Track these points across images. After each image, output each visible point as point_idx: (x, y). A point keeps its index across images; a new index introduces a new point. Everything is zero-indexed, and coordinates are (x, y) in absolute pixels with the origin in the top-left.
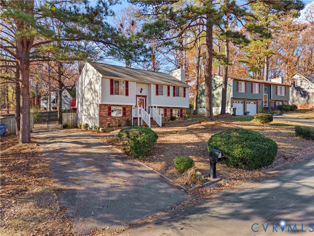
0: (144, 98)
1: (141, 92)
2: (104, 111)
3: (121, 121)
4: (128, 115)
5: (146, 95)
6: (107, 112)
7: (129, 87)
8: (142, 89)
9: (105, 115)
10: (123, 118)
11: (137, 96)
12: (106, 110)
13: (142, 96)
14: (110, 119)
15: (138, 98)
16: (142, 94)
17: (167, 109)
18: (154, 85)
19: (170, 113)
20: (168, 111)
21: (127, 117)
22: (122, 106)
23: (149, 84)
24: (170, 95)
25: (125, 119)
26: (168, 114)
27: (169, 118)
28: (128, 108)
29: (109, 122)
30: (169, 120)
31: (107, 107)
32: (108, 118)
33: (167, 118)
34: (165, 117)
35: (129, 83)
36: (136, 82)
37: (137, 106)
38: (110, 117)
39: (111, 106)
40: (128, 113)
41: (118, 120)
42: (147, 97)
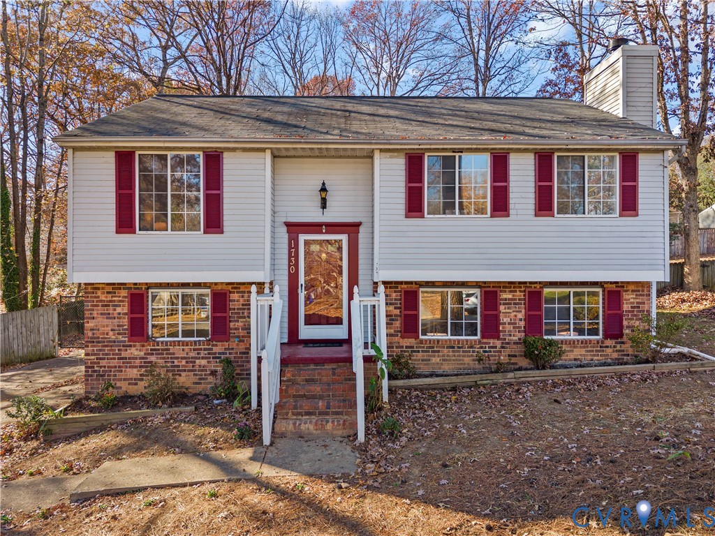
0: (344, 238)
1: (324, 205)
2: (108, 316)
3: (204, 362)
5: (357, 220)
6: (125, 321)
7: (226, 183)
8: (324, 189)
9: (112, 336)
10: (216, 349)
11: (294, 228)
12: (119, 310)
13: (329, 225)
14: (142, 354)
15: (302, 238)
16: (330, 216)
17: (498, 290)
18: (391, 157)
19: (520, 316)
20: (508, 303)
21: (237, 340)
22: (209, 287)
23: (370, 156)
24: (511, 206)
25: (223, 353)
26: (506, 320)
27: (515, 346)
28: (244, 292)
29: (135, 371)
30: (515, 356)
31: (124, 293)
32: (129, 351)
33: (503, 347)
34: (485, 341)
35: (225, 161)
36: (271, 149)
37: (302, 280)
38: (143, 346)
39: (148, 289)
40: (240, 324)
41: (182, 358)
42: (361, 229)
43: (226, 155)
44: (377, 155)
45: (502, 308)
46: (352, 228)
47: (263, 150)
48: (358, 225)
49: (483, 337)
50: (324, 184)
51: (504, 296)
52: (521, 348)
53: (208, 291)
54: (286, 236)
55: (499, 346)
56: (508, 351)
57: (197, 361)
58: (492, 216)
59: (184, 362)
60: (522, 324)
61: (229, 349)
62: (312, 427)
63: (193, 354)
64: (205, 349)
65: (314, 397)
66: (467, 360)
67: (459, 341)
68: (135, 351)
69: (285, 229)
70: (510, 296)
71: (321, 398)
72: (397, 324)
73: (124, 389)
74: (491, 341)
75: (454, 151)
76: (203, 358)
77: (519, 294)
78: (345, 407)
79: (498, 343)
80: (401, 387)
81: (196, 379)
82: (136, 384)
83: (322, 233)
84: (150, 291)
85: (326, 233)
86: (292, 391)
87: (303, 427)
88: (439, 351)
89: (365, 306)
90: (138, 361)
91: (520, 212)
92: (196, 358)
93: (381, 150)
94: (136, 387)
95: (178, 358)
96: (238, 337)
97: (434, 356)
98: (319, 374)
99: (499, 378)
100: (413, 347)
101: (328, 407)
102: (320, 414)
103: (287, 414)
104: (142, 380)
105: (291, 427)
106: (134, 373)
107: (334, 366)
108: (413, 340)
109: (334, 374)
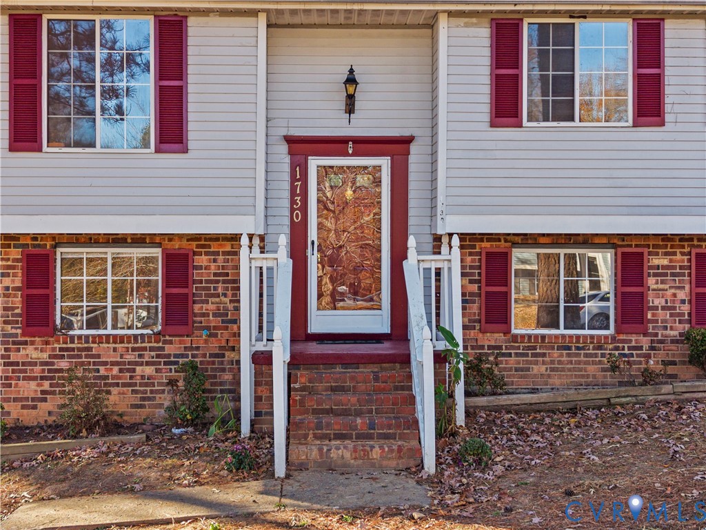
0: (384, 163)
1: (350, 108)
3: (149, 370)
4: (213, 321)
5: (406, 133)
6: (17, 303)
7: (191, 69)
8: (351, 80)
10: (169, 349)
11: (301, 147)
12: (7, 282)
13: (358, 141)
14: (45, 356)
15: (314, 163)
16: (361, 126)
17: (646, 251)
18: (466, 25)
19: (682, 295)
20: (660, 273)
21: (205, 333)
22: (159, 245)
23: (430, 24)
24: (668, 108)
25: (182, 356)
26: (659, 302)
27: (673, 347)
28: (217, 253)
29: (33, 384)
30: (673, 363)
31: (15, 253)
32: (22, 352)
33: (652, 348)
34: (622, 337)
35: (191, 31)
36: (267, 11)
37: (313, 234)
38: (47, 343)
39: (55, 247)
40: (211, 306)
41: (113, 364)
42: (414, 148)
43: (192, 21)
44: (443, 22)
45: (651, 282)
46: (397, 147)
47: (254, 13)
48: (407, 141)
49: (618, 331)
50: (351, 71)
51: (656, 261)
52: (684, 350)
53: (157, 252)
54: (287, 159)
55: (646, 346)
56: (662, 355)
57: (138, 369)
58: (635, 125)
59: (115, 370)
60: (686, 308)
61: (191, 348)
62: (347, 455)
63: (130, 357)
64: (152, 349)
65: (346, 413)
66: (591, 369)
67: (578, 337)
68: (33, 352)
69: (284, 148)
70: (665, 262)
71: (359, 413)
72: (475, 308)
73: (14, 415)
74: (634, 338)
75: (571, 15)
76: (148, 364)
77: (680, 259)
78: (398, 427)
79: (645, 342)
80: (483, 408)
81: (135, 399)
82: (35, 407)
83: (346, 154)
84: (59, 250)
85: (355, 154)
86: (311, 404)
87: (334, 454)
88: (544, 355)
89: (427, 270)
90: (38, 368)
91: (681, 118)
92: (137, 364)
93: (450, 14)
94: (34, 412)
95: (105, 364)
96: (208, 328)
97: (536, 363)
98: (352, 379)
99: (648, 394)
100: (500, 348)
101: (372, 426)
102: (359, 437)
103: (306, 436)
104: (45, 400)
105: (315, 454)
106: (30, 388)
107: (375, 368)
108: (500, 336)
109: (376, 379)
